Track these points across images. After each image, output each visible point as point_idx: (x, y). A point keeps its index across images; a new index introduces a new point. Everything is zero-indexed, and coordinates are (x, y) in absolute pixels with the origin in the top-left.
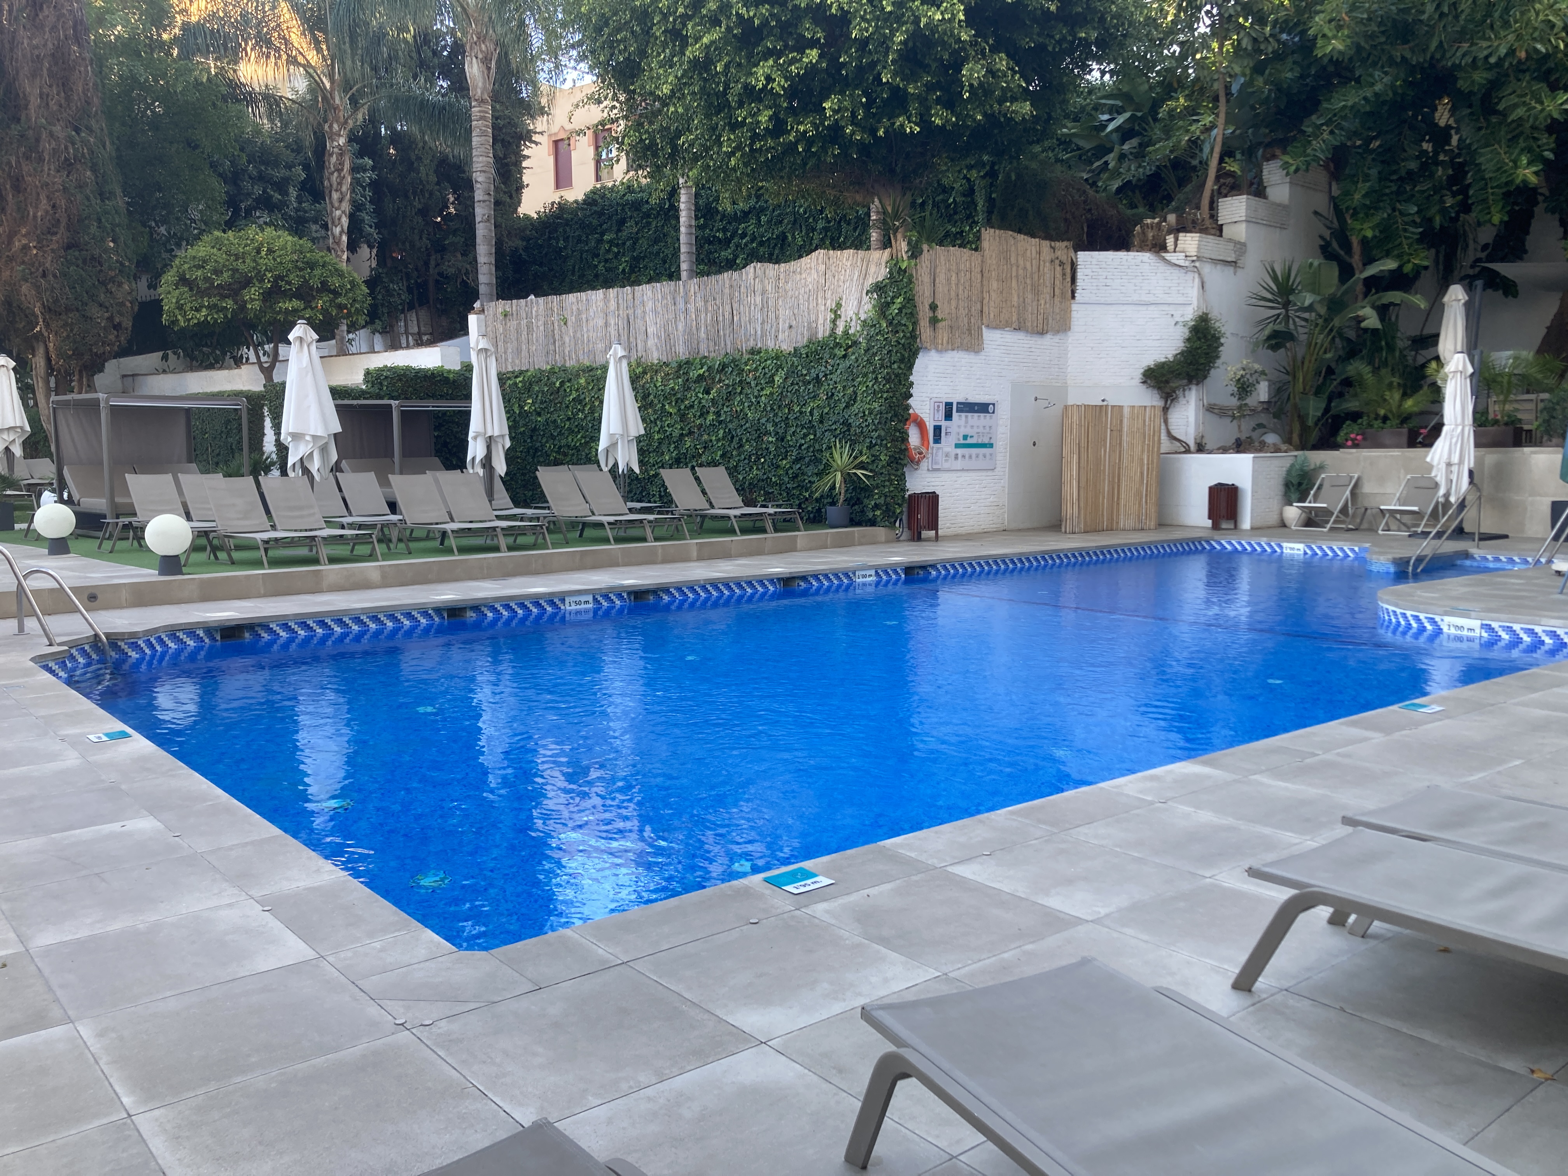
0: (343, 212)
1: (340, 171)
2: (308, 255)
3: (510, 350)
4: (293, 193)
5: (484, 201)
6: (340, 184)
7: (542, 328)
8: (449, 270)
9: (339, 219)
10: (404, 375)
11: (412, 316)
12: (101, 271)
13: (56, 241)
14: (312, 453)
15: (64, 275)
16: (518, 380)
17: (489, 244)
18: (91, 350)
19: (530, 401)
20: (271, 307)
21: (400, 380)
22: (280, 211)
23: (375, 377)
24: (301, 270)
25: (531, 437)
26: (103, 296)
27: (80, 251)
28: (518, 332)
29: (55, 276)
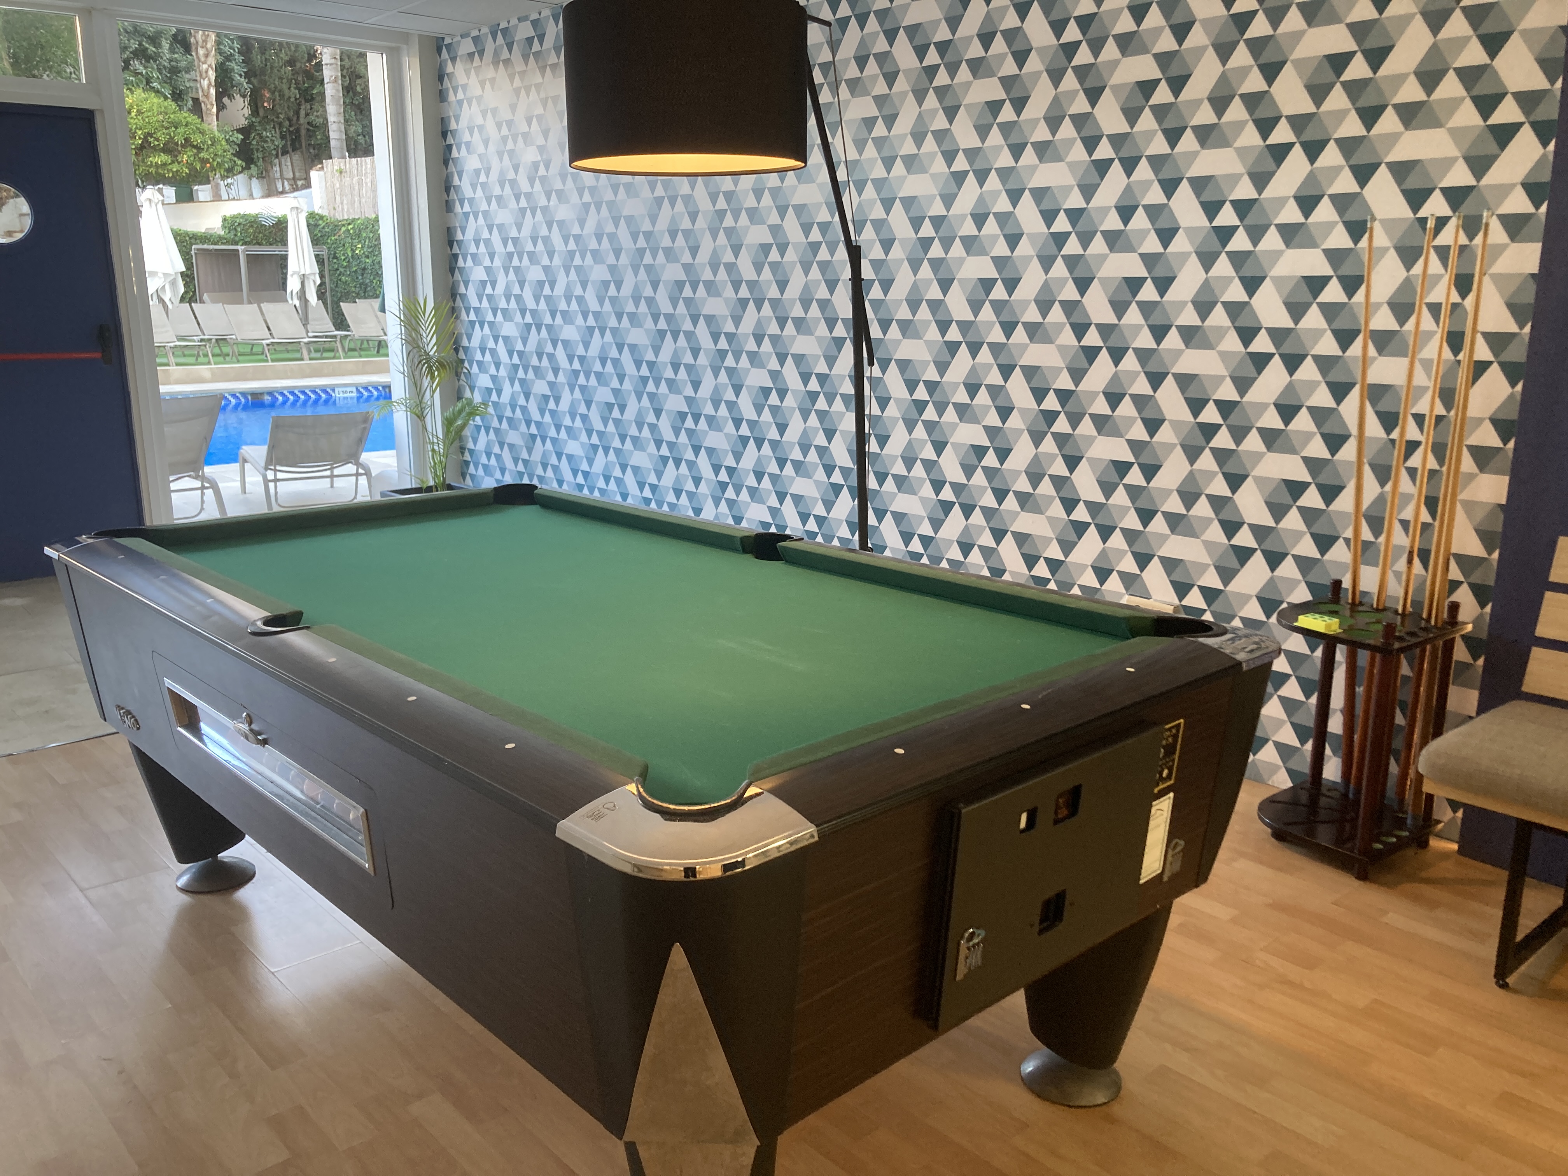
0: (210, 66)
2: (172, 116)
3: (345, 202)
4: (166, 45)
5: (331, 64)
6: (205, 41)
7: (369, 184)
8: (317, 120)
9: (206, 72)
10: (255, 222)
11: (286, 160)
14: (164, 286)
16: (350, 227)
17: (338, 104)
19: (360, 246)
20: (143, 161)
21: (252, 226)
22: (155, 61)
23: (230, 223)
24: (167, 128)
25: (362, 275)
28: (351, 187)
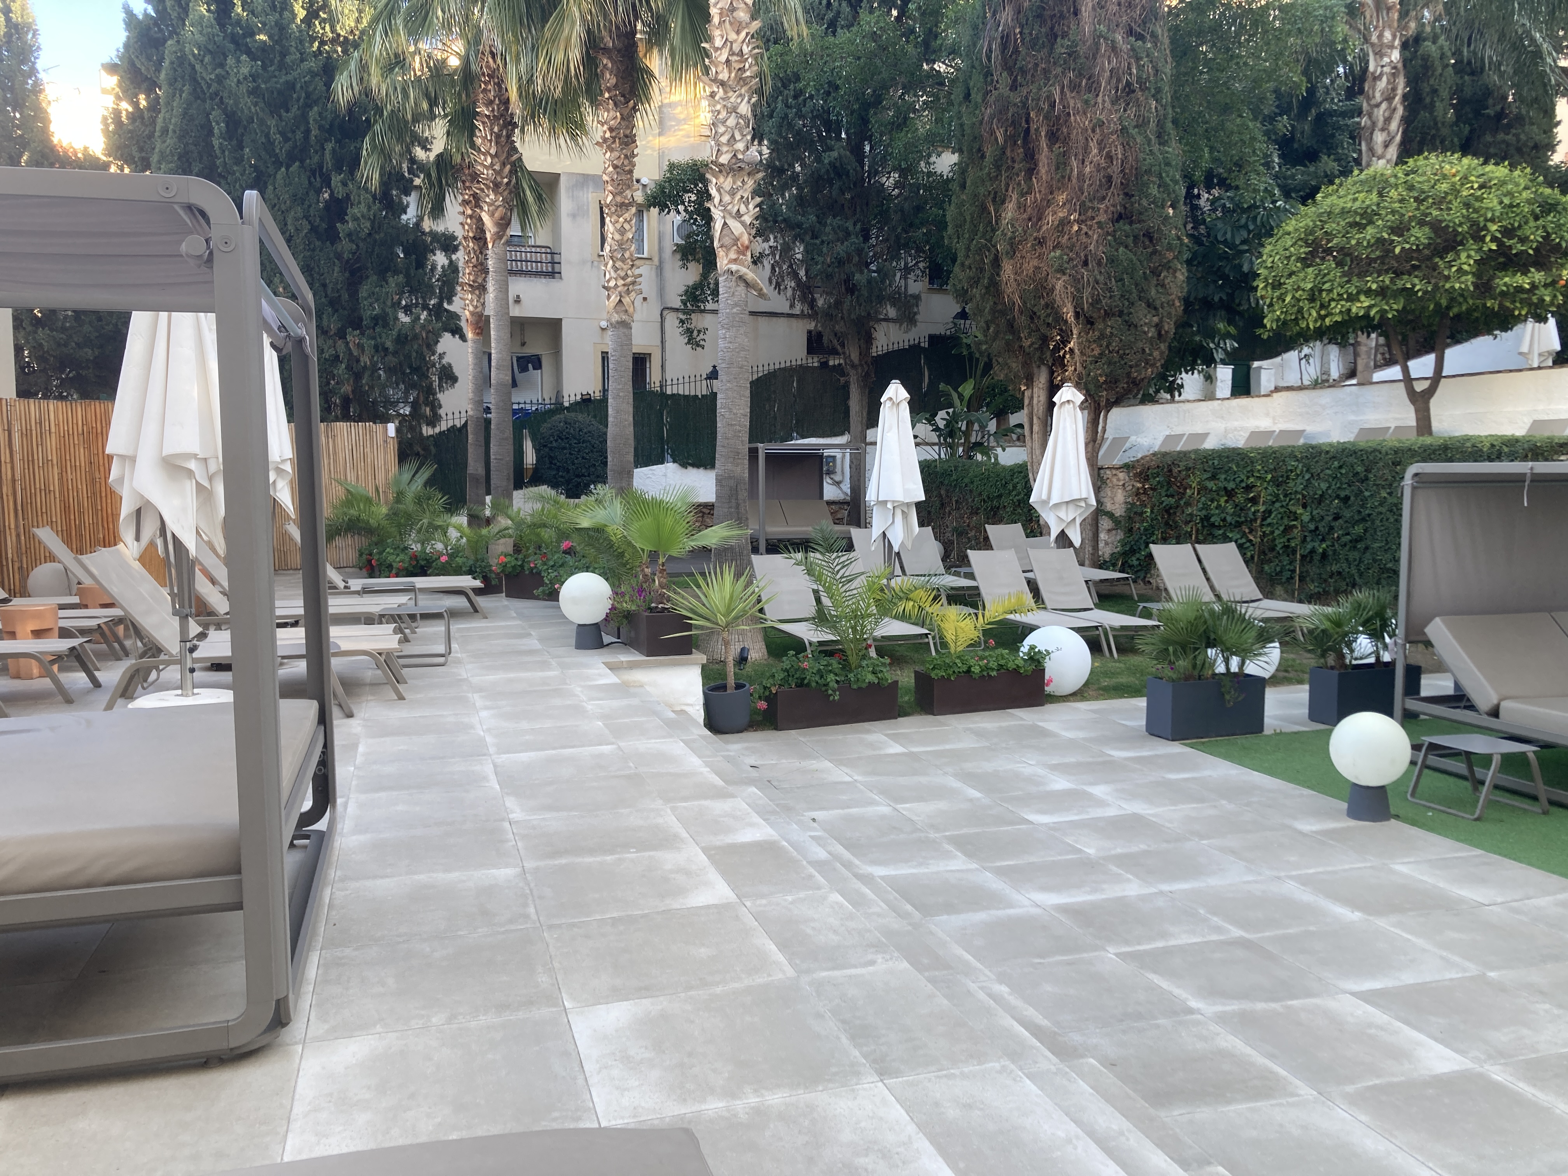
1: (1389, 99)
12: (1155, 252)
13: (1103, 213)
15: (1112, 260)
18: (1128, 374)
26: (1153, 292)
27: (1131, 223)
29: (1099, 264)
